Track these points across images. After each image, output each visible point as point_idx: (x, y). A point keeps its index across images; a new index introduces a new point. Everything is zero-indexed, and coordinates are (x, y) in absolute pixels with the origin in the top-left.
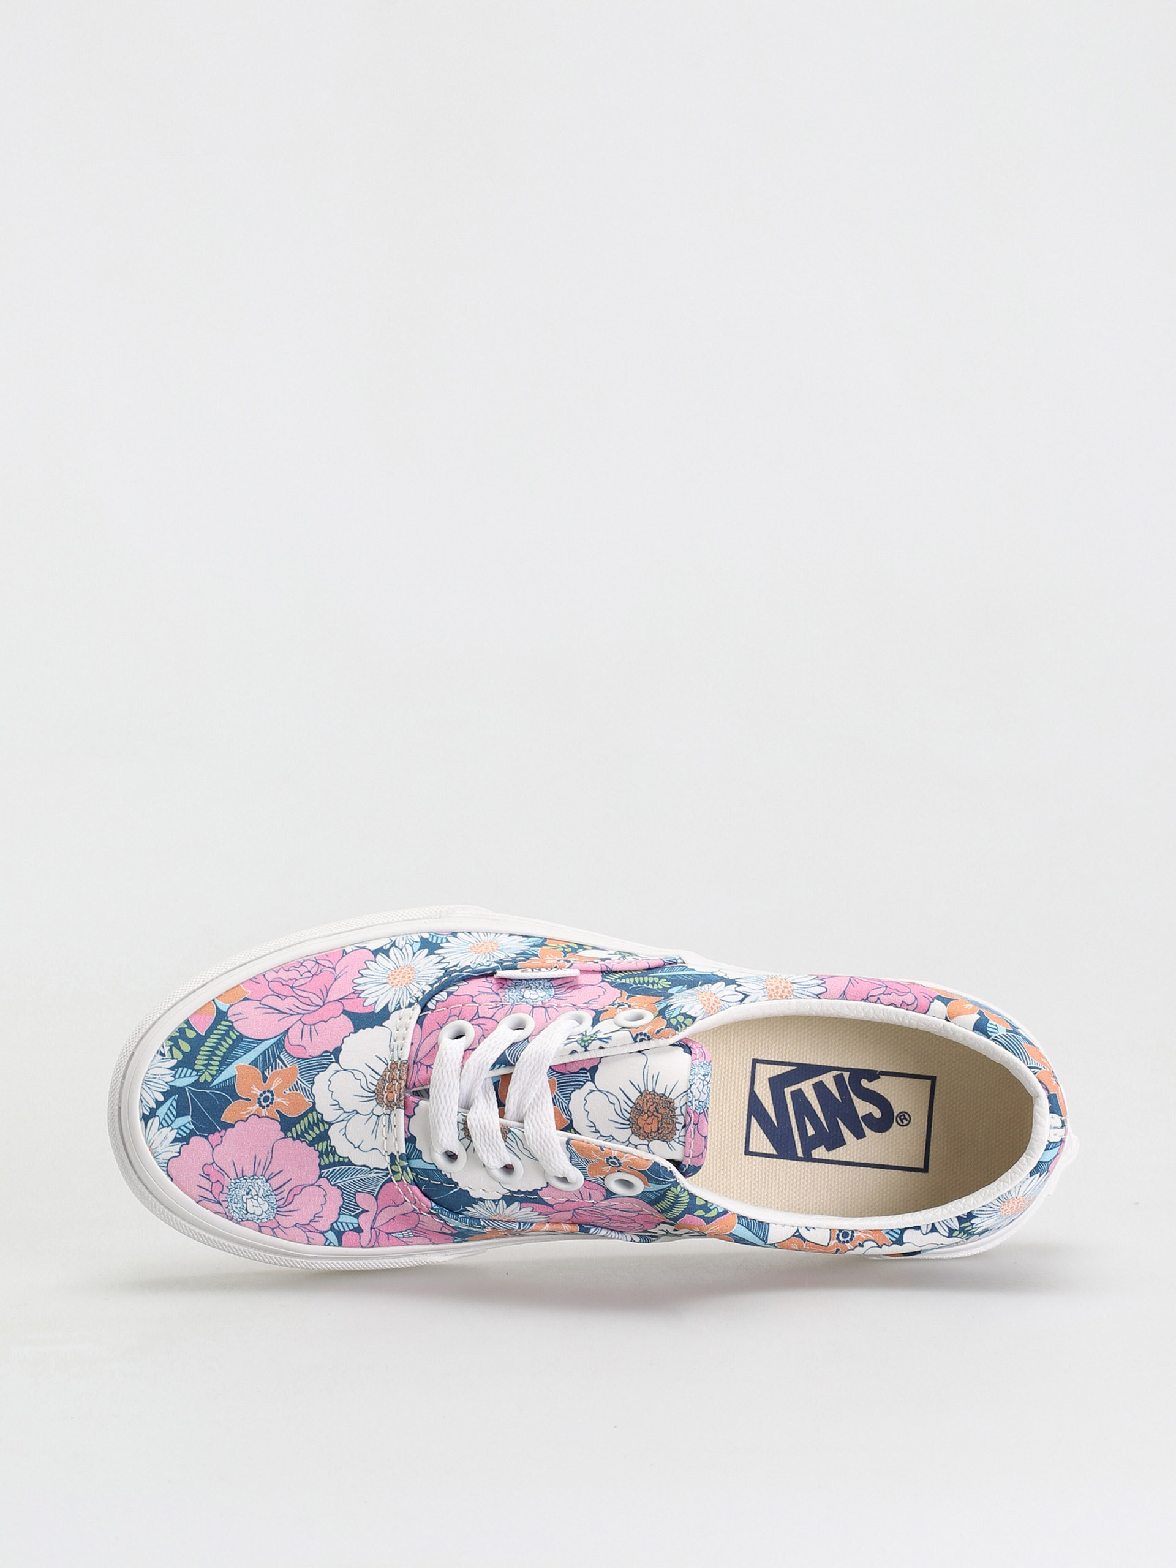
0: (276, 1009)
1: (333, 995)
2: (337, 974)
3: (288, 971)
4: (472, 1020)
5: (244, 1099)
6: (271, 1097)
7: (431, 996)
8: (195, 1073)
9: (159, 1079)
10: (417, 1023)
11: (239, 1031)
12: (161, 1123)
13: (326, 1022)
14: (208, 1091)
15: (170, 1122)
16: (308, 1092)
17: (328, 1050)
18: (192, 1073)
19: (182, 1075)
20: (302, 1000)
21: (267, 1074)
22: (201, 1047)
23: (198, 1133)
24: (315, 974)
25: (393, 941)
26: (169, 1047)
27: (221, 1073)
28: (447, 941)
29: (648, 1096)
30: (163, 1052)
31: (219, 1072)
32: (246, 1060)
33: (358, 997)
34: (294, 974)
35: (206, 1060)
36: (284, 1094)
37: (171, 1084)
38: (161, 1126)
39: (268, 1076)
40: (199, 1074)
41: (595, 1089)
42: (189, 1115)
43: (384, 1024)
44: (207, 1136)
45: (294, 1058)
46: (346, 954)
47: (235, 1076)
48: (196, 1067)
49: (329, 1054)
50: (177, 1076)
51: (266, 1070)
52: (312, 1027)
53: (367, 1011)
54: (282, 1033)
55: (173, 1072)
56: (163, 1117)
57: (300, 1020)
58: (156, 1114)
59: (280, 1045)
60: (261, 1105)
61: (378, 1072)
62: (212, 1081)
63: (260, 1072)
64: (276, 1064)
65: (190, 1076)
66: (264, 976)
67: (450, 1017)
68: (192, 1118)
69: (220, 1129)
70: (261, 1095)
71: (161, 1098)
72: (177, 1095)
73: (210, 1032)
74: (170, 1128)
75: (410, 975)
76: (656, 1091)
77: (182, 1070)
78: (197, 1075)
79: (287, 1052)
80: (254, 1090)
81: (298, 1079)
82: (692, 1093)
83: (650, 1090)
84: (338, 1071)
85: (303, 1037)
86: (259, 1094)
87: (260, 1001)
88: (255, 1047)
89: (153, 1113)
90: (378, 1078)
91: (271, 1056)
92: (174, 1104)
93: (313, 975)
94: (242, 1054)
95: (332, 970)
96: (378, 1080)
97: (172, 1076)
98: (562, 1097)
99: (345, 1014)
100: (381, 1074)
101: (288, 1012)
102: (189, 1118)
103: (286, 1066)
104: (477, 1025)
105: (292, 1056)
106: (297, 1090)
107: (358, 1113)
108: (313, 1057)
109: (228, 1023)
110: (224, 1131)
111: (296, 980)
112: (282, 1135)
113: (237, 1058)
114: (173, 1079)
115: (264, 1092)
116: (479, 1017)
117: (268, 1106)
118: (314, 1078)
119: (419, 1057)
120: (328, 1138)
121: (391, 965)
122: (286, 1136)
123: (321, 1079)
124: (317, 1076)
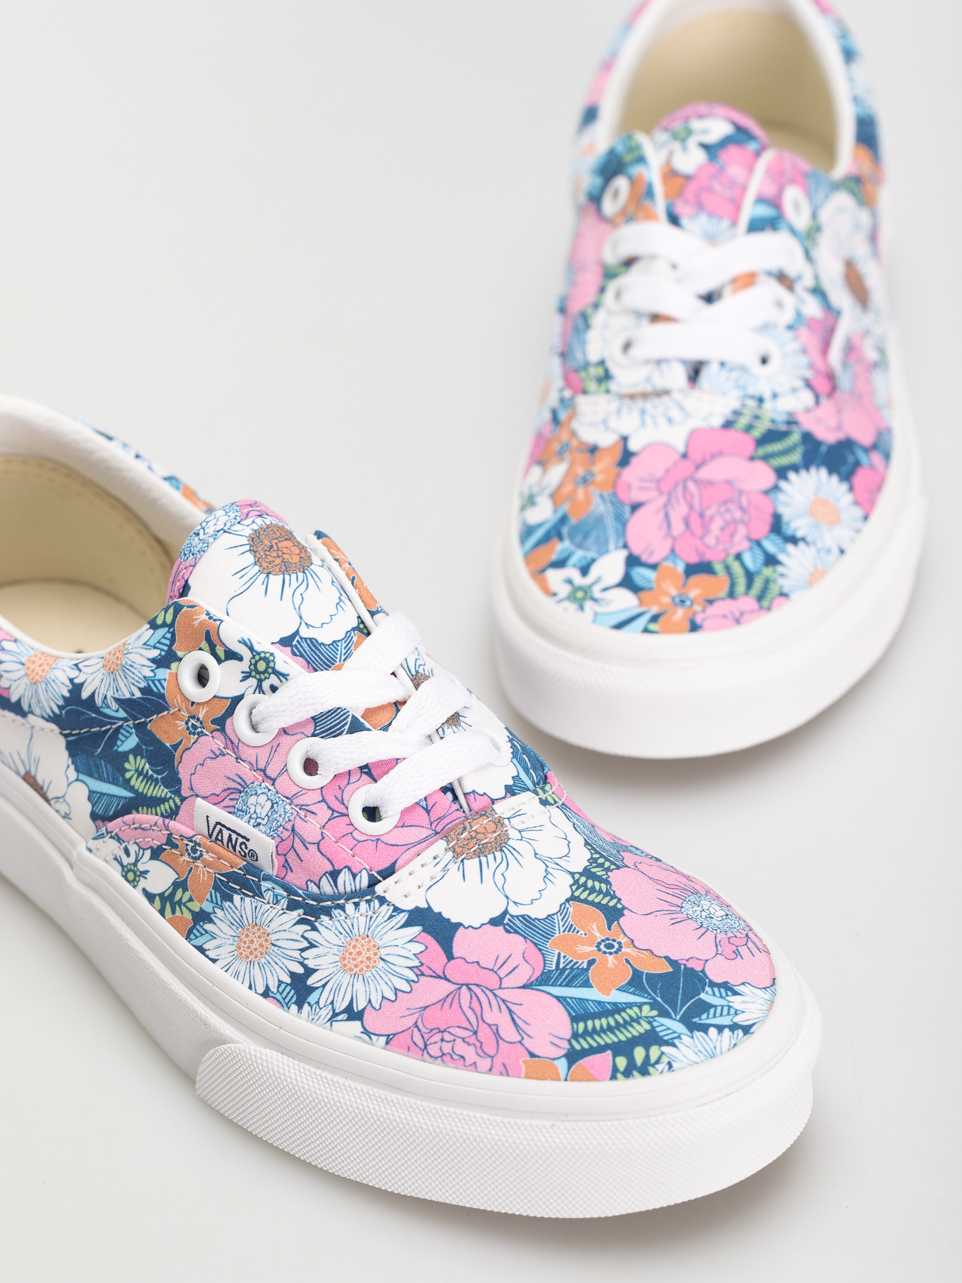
0: (513, 1020)
1: (445, 988)
2: (418, 1014)
3: (462, 1057)
4: (343, 815)
5: (631, 965)
6: (603, 944)
7: (356, 895)
8: (655, 1024)
9: (696, 1047)
10: (394, 873)
11: (570, 1027)
12: (736, 1014)
13: (478, 963)
14: (659, 999)
15: (726, 1009)
16: (563, 914)
17: (504, 931)
18: (658, 1026)
19: (670, 1031)
20: (477, 1009)
21: (585, 965)
22: (623, 1042)
23: (707, 980)
24: (440, 1032)
25: (329, 1022)
26: (657, 1066)
27: (629, 1003)
28: (280, 982)
29: (266, 565)
30: (667, 1067)
31: (630, 1005)
32: (591, 994)
33: (422, 964)
34: (460, 1048)
35: (632, 1026)
36: (588, 933)
37: (689, 1033)
38: (738, 1012)
39: (586, 961)
40: (652, 1020)
41: (303, 623)
42: (700, 998)
43: (426, 906)
44: (701, 972)
45: (543, 954)
46: (388, 1036)
47: (618, 989)
48: (648, 1027)
49: (507, 927)
50: (675, 1035)
51: (583, 968)
52: (495, 969)
53: (428, 939)
54: (532, 989)
55: (676, 1041)
56: (728, 1017)
57: (500, 988)
58: (731, 1023)
59: (544, 979)
60: (621, 947)
61: (479, 865)
62: (645, 1003)
63: (590, 971)
64: (567, 964)
65: (662, 1025)
66: (490, 1070)
67: (360, 842)
68: (700, 994)
69: (682, 966)
70: (611, 953)
71: (713, 1031)
72: (694, 1020)
73: (600, 1049)
74: (731, 1004)
75: (352, 950)
76: (253, 561)
77: (664, 1036)
78: (655, 1021)
79: (545, 966)
80: (613, 963)
81: (560, 933)
82: (225, 524)
83: (257, 568)
84: (515, 903)
85: (515, 966)
86: (611, 956)
87: (520, 1042)
88: (571, 998)
89: (734, 1027)
90: (485, 858)
91: (564, 977)
92: (704, 1016)
93: (442, 1032)
94: (590, 1002)
95: (420, 1024)
96: (486, 856)
97: (681, 1039)
98: (339, 653)
99: (452, 954)
100: (477, 859)
101: (503, 1007)
102: (703, 996)
103: (559, 954)
104: (343, 804)
105: (544, 957)
106: (572, 925)
107: (536, 854)
108: (525, 938)
109: (574, 1043)
110: (680, 962)
111: (463, 1039)
112: (626, 912)
113: (599, 1003)
114: (682, 1036)
115: (605, 953)
116: (333, 811)
117: (614, 940)
118: (543, 920)
119: (427, 832)
120: (585, 869)
121: (359, 985)
122: (624, 908)
123: (538, 912)
124: (539, 918)
